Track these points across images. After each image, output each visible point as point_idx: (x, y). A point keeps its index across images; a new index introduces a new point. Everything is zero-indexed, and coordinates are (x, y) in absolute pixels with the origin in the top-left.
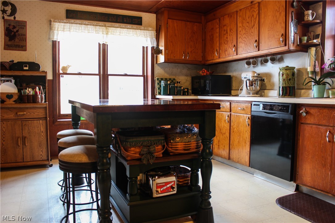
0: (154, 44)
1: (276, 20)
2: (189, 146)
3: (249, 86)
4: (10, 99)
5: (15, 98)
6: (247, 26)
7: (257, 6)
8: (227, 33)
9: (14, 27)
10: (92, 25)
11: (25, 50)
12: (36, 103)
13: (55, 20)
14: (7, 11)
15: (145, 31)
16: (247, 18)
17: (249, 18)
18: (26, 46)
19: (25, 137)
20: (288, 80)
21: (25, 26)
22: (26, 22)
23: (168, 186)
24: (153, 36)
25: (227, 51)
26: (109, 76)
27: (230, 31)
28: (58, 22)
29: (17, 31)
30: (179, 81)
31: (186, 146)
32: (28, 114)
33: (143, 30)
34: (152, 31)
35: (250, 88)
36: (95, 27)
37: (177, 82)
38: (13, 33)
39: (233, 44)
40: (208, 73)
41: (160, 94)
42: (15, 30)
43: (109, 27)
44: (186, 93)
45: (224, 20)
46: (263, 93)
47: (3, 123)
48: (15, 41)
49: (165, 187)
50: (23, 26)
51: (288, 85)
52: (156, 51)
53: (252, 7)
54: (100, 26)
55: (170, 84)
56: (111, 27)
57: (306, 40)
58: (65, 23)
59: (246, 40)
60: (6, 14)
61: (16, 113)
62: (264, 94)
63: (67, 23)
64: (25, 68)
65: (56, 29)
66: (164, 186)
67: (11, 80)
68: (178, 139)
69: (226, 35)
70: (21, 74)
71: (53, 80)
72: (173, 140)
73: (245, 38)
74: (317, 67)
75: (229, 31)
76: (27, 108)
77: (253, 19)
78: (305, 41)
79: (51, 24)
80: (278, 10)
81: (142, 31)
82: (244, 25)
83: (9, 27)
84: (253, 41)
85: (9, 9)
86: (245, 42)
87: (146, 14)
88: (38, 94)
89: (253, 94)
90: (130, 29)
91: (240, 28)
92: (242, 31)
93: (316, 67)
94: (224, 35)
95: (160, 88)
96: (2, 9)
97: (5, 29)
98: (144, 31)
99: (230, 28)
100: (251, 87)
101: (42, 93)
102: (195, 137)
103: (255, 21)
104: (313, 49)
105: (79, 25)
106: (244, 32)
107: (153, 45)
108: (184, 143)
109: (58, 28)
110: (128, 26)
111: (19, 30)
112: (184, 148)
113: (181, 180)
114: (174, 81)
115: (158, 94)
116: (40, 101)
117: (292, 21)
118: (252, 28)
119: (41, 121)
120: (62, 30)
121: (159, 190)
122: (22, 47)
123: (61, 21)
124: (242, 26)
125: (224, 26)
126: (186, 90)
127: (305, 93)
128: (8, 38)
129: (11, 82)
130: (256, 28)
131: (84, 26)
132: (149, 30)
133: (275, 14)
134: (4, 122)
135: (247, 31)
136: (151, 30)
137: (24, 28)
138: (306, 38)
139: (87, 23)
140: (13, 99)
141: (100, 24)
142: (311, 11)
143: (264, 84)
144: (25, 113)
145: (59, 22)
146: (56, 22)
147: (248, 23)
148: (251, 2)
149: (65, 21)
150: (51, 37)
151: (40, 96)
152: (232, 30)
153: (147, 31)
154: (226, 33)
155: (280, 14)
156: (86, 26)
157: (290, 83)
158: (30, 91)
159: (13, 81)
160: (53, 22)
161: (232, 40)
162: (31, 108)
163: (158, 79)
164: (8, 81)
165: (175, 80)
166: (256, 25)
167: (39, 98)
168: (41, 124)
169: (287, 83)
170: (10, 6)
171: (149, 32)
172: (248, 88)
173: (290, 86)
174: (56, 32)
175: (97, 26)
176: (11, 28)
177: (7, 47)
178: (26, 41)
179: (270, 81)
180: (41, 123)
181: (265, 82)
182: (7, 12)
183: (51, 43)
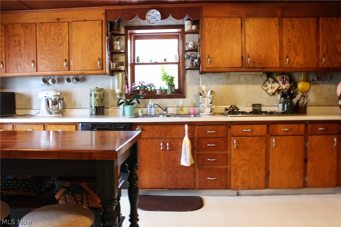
1: (92, 45)
3: (52, 105)
6: (53, 43)
7: (67, 25)
8: (20, 44)
16: (52, 34)
17: (55, 34)
20: (101, 101)
25: (20, 65)
27: (25, 43)
35: (53, 108)
39: (30, 59)
45: (13, 29)
46: (65, 113)
53: (59, 25)
57: (115, 66)
59: (51, 57)
69: (17, 46)
73: (50, 55)
75: (23, 43)
77: (60, 37)
80: (94, 36)
82: (47, 40)
84: (61, 59)
86: (50, 60)
89: (56, 113)
91: (42, 43)
92: (44, 47)
94: (15, 46)
99: (25, 40)
100: (54, 106)
103: (64, 40)
104: (120, 74)
106: (48, 48)
117: (107, 48)
118: (60, 46)
124: (45, 41)
125: (14, 36)
127: (112, 111)
130: (66, 47)
133: (90, 38)
135: (52, 48)
142: (119, 42)
147: (54, 39)
148: (57, 18)
152: (29, 43)
154: (18, 45)
155: (96, 39)
161: (29, 55)
166: (64, 45)
169: (100, 104)
172: (51, 107)
179: (70, 100)
181: (65, 101)
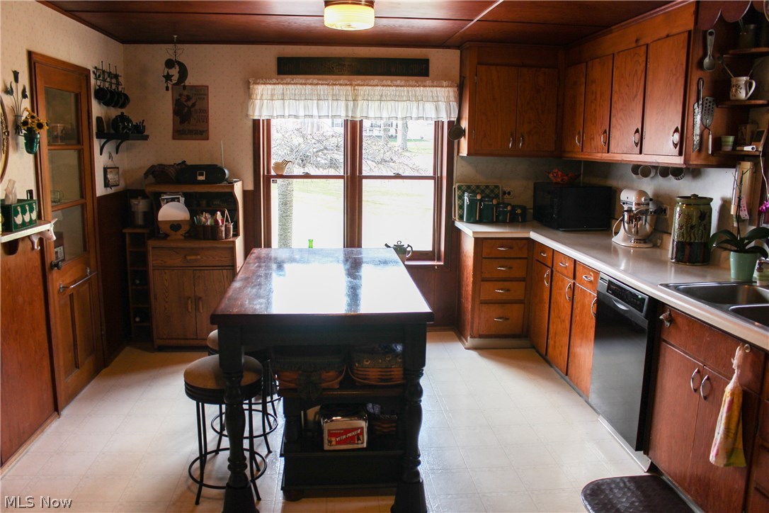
0: (452, 116)
2: (389, 373)
4: (176, 231)
5: (185, 228)
6: (627, 94)
7: (644, 53)
8: (596, 99)
9: (189, 98)
10: (325, 84)
11: (207, 139)
12: (216, 240)
13: (257, 79)
14: (173, 76)
15: (435, 89)
16: (627, 75)
17: (630, 75)
18: (207, 131)
19: (200, 298)
20: (689, 229)
21: (205, 95)
22: (208, 87)
23: (350, 435)
24: (452, 99)
25: (594, 139)
26: (364, 180)
27: (601, 98)
28: (262, 84)
29: (194, 105)
30: (509, 190)
31: (383, 373)
32: (205, 258)
33: (429, 86)
34: (451, 87)
36: (331, 87)
37: (504, 193)
38: (186, 109)
39: (603, 129)
40: (566, 178)
41: (461, 218)
42: (190, 104)
43: (358, 85)
44: (520, 218)
45: (592, 69)
46: (659, 242)
47: (166, 273)
48: (189, 123)
49: (344, 437)
50: (202, 94)
51: (689, 238)
52: (455, 131)
53: (636, 53)
54: (341, 85)
55: (481, 201)
56: (362, 85)
57: (731, 143)
58: (274, 84)
59: (623, 125)
60: (171, 81)
61: (185, 257)
62: (661, 243)
63: (278, 84)
64: (201, 178)
65: (259, 97)
66: (342, 434)
67: (179, 198)
68: (367, 361)
69: (594, 103)
70: (192, 191)
71: (254, 191)
72: (359, 362)
73: (622, 119)
74: (745, 210)
75: (598, 96)
76: (203, 248)
78: (728, 145)
79: (249, 88)
80: (674, 72)
81: (428, 88)
82: (621, 90)
83: (179, 99)
85: (175, 72)
86: (621, 129)
87: (438, 52)
88: (221, 224)
89: (638, 241)
90: (401, 86)
92: (617, 102)
93: (742, 208)
94: (592, 102)
95: (461, 207)
96: (166, 74)
97: (174, 102)
98: (431, 89)
99: (601, 90)
101: (227, 221)
102: (400, 360)
103: (639, 86)
104: (747, 165)
105: (301, 86)
106: (621, 105)
107: (450, 117)
108: (380, 370)
109: (262, 95)
110: (398, 82)
111: (197, 103)
112: (380, 377)
113: (385, 426)
114: (496, 191)
115: (457, 219)
116: (224, 235)
117: (698, 101)
118: (634, 99)
119: (225, 271)
120: (269, 98)
121: (333, 439)
122: (201, 133)
123: (268, 82)
124: (619, 90)
125: (593, 82)
126: (519, 211)
128: (178, 119)
129: (179, 201)
130: (640, 102)
131: (310, 87)
132: (442, 87)
134: (166, 271)
135: (625, 105)
136: (446, 87)
137: (204, 99)
138: (731, 139)
139: (315, 81)
140: (182, 231)
141: (341, 82)
142: (745, 78)
143: (665, 219)
144: (199, 257)
145: (264, 84)
146: (258, 84)
147: (628, 86)
148: (636, 38)
149: (275, 81)
150: (250, 112)
151: (223, 229)
152: (604, 96)
153: (438, 89)
156: (313, 87)
157: (692, 235)
158: (206, 219)
159: (182, 199)
160: (254, 83)
161: (603, 119)
162: (208, 249)
163: (459, 188)
164: (173, 200)
165: (499, 189)
166: (639, 96)
167: (222, 231)
168: (225, 277)
169: (685, 236)
170: (177, 67)
171: (443, 89)
173: (692, 241)
174: (258, 102)
175: (335, 85)
176: (183, 99)
177: (179, 134)
178: (207, 121)
180: (225, 274)
181: (668, 216)
182: (172, 78)
183: (250, 124)
